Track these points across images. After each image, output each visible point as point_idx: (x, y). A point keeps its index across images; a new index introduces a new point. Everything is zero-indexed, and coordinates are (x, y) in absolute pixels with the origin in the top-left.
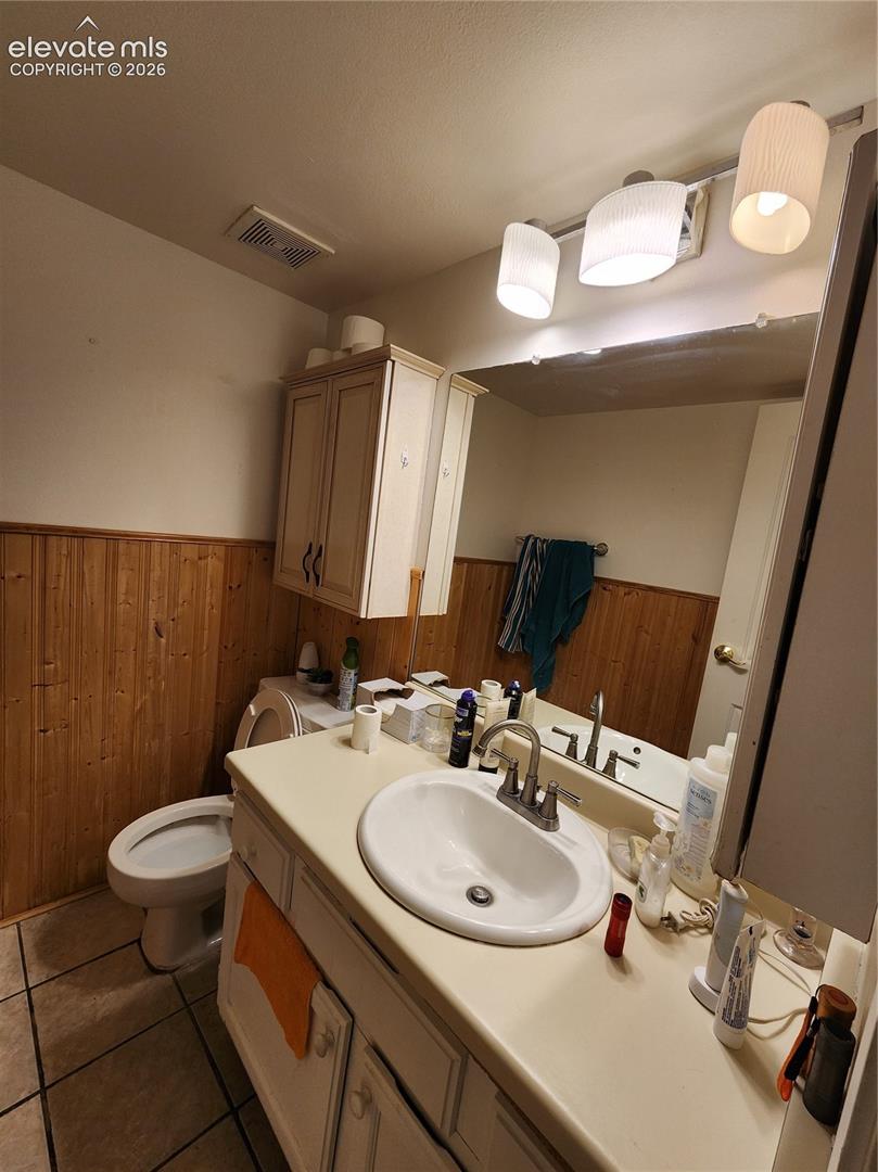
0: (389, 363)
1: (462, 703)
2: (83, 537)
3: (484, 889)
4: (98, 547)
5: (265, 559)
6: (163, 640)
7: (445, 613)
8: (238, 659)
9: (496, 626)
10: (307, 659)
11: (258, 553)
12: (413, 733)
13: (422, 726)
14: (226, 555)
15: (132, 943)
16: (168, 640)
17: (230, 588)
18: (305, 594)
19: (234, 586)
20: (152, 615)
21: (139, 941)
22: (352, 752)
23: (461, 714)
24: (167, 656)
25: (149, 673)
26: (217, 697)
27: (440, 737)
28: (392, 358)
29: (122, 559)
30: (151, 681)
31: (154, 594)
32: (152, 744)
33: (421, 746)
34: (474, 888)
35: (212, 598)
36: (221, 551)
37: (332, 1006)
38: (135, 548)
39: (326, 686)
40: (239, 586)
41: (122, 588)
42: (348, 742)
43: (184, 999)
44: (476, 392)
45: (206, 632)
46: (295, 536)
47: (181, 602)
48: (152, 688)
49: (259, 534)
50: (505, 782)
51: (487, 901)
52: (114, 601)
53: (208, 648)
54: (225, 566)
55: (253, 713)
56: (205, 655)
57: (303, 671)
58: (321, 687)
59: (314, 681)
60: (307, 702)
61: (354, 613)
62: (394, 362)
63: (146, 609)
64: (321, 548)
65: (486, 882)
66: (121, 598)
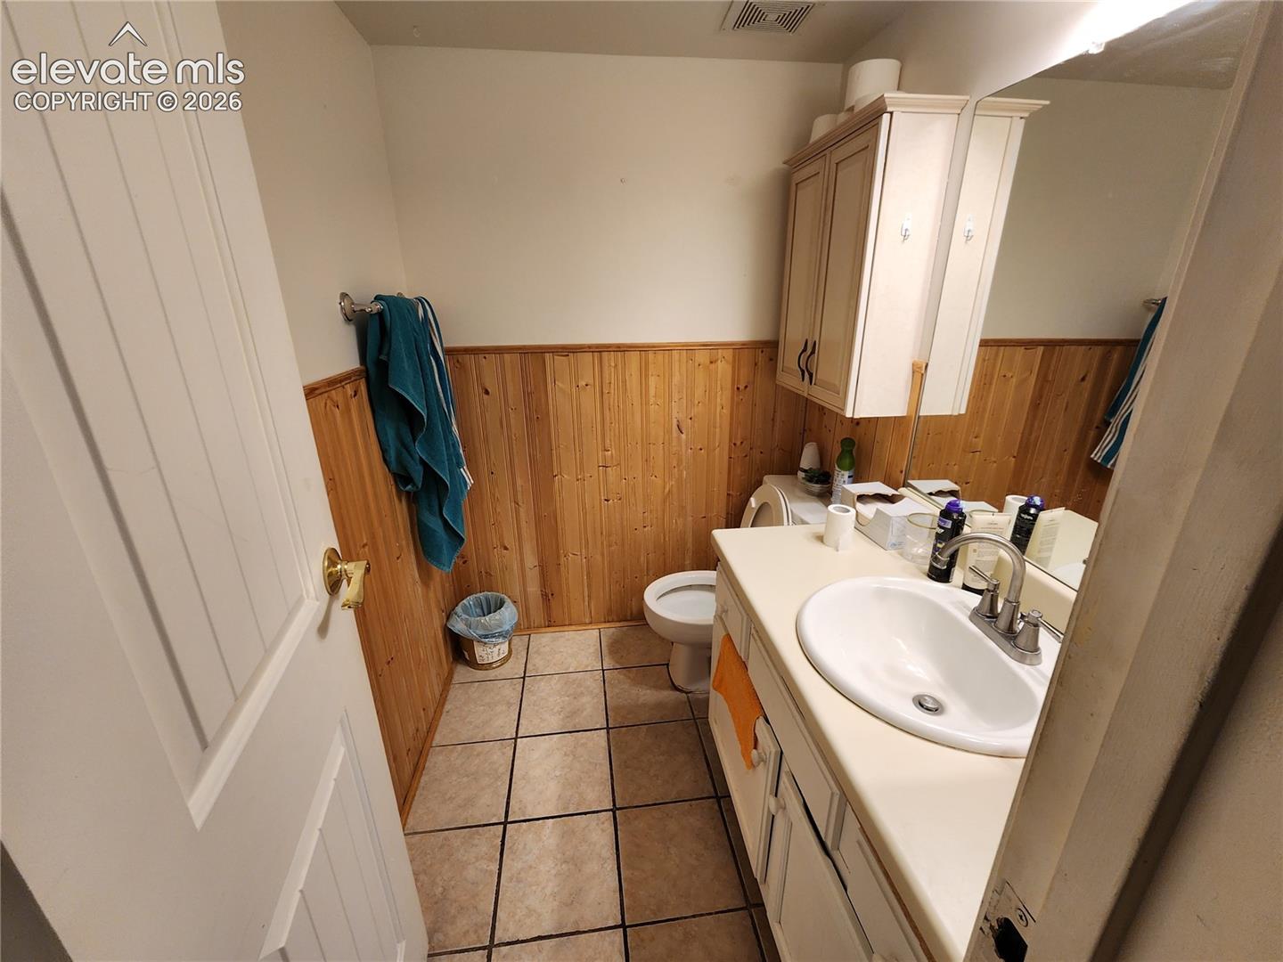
0: (886, 117)
1: (946, 514)
2: (600, 352)
3: (934, 699)
4: (634, 357)
5: (771, 360)
6: (683, 436)
7: (963, 411)
8: (746, 456)
9: (1092, 434)
10: (808, 459)
11: (765, 352)
12: (892, 539)
13: (903, 533)
14: (734, 357)
15: (663, 665)
16: (687, 435)
17: (738, 389)
18: (800, 392)
19: (742, 387)
20: (675, 414)
21: (668, 665)
22: (823, 546)
23: (942, 524)
24: (686, 450)
25: (675, 464)
26: (729, 490)
27: (923, 548)
28: (889, 109)
29: (651, 366)
30: (676, 469)
31: (676, 397)
32: (678, 522)
33: (901, 555)
34: (923, 696)
35: (723, 398)
36: (729, 354)
37: (767, 735)
38: (660, 355)
39: (821, 486)
40: (746, 387)
41: (652, 392)
42: (820, 539)
43: (693, 713)
44: (1025, 111)
45: (718, 430)
46: (795, 334)
47: (697, 402)
48: (677, 476)
49: (764, 335)
50: (981, 603)
51: (936, 709)
52: (647, 403)
53: (720, 443)
54: (733, 367)
55: (753, 505)
56: (718, 450)
57: (805, 471)
58: (816, 487)
59: (810, 481)
60: (803, 500)
61: (839, 411)
62: (891, 113)
63: (670, 408)
64: (815, 342)
65: (940, 695)
66: (652, 400)
